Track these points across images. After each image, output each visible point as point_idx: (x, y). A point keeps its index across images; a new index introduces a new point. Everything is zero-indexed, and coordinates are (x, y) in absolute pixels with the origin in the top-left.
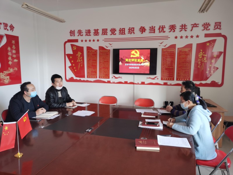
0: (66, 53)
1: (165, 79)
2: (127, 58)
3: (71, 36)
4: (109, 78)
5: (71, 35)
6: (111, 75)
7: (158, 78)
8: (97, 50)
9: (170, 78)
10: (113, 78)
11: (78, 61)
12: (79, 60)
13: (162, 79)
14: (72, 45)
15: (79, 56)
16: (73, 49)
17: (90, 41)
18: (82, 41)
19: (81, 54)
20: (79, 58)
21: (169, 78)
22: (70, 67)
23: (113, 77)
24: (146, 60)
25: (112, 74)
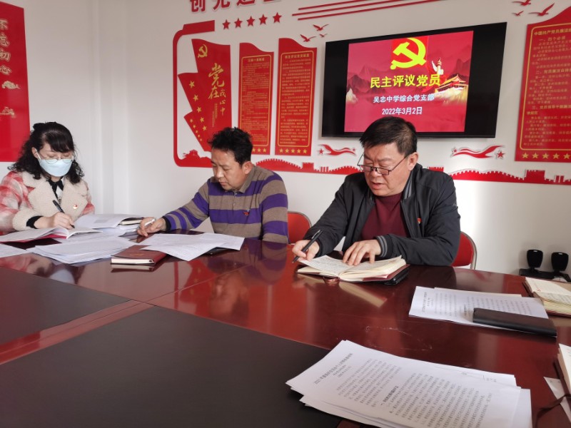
0: (179, 72)
1: (535, 156)
2: (376, 74)
3: (194, 10)
4: (309, 154)
5: (195, 8)
6: (317, 142)
7: (503, 150)
8: (272, 54)
9: (558, 153)
10: (321, 152)
11: (211, 96)
12: (216, 93)
13: (518, 157)
14: (197, 44)
15: (216, 78)
16: (199, 56)
17: (251, 22)
18: (226, 25)
19: (222, 70)
20: (215, 84)
21: (554, 153)
22: (187, 118)
23: (323, 148)
24: (454, 76)
25: (319, 138)
